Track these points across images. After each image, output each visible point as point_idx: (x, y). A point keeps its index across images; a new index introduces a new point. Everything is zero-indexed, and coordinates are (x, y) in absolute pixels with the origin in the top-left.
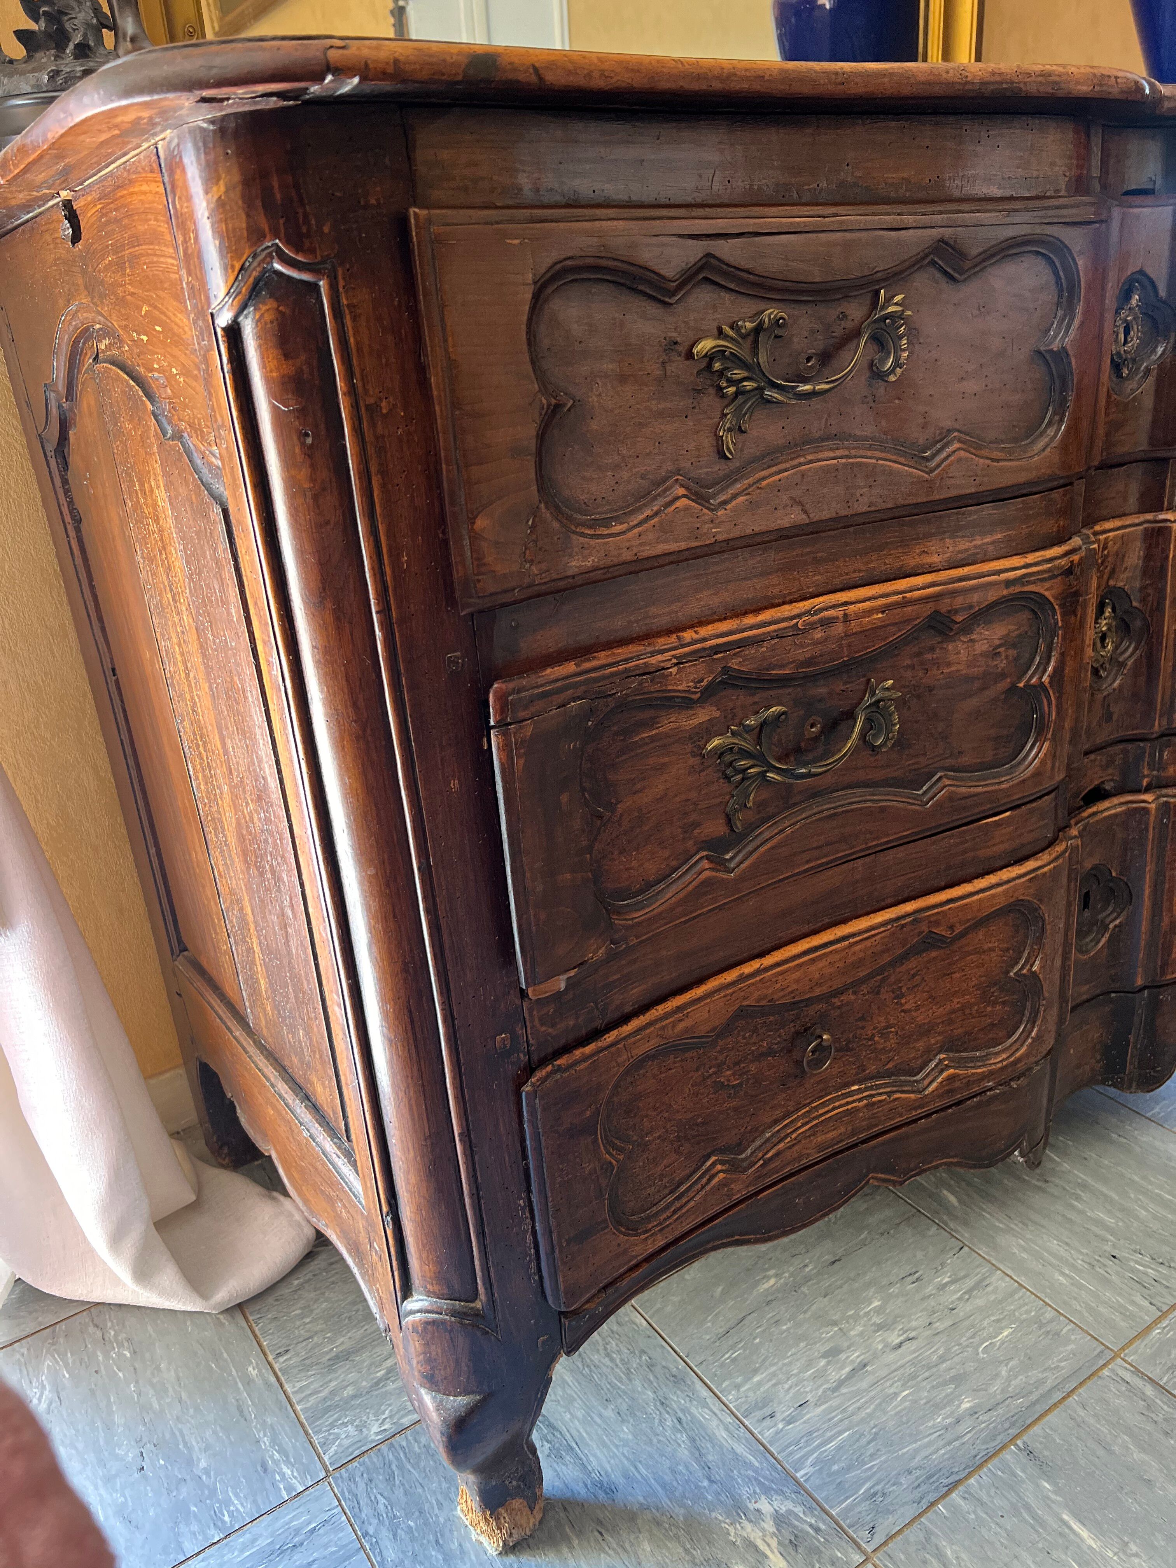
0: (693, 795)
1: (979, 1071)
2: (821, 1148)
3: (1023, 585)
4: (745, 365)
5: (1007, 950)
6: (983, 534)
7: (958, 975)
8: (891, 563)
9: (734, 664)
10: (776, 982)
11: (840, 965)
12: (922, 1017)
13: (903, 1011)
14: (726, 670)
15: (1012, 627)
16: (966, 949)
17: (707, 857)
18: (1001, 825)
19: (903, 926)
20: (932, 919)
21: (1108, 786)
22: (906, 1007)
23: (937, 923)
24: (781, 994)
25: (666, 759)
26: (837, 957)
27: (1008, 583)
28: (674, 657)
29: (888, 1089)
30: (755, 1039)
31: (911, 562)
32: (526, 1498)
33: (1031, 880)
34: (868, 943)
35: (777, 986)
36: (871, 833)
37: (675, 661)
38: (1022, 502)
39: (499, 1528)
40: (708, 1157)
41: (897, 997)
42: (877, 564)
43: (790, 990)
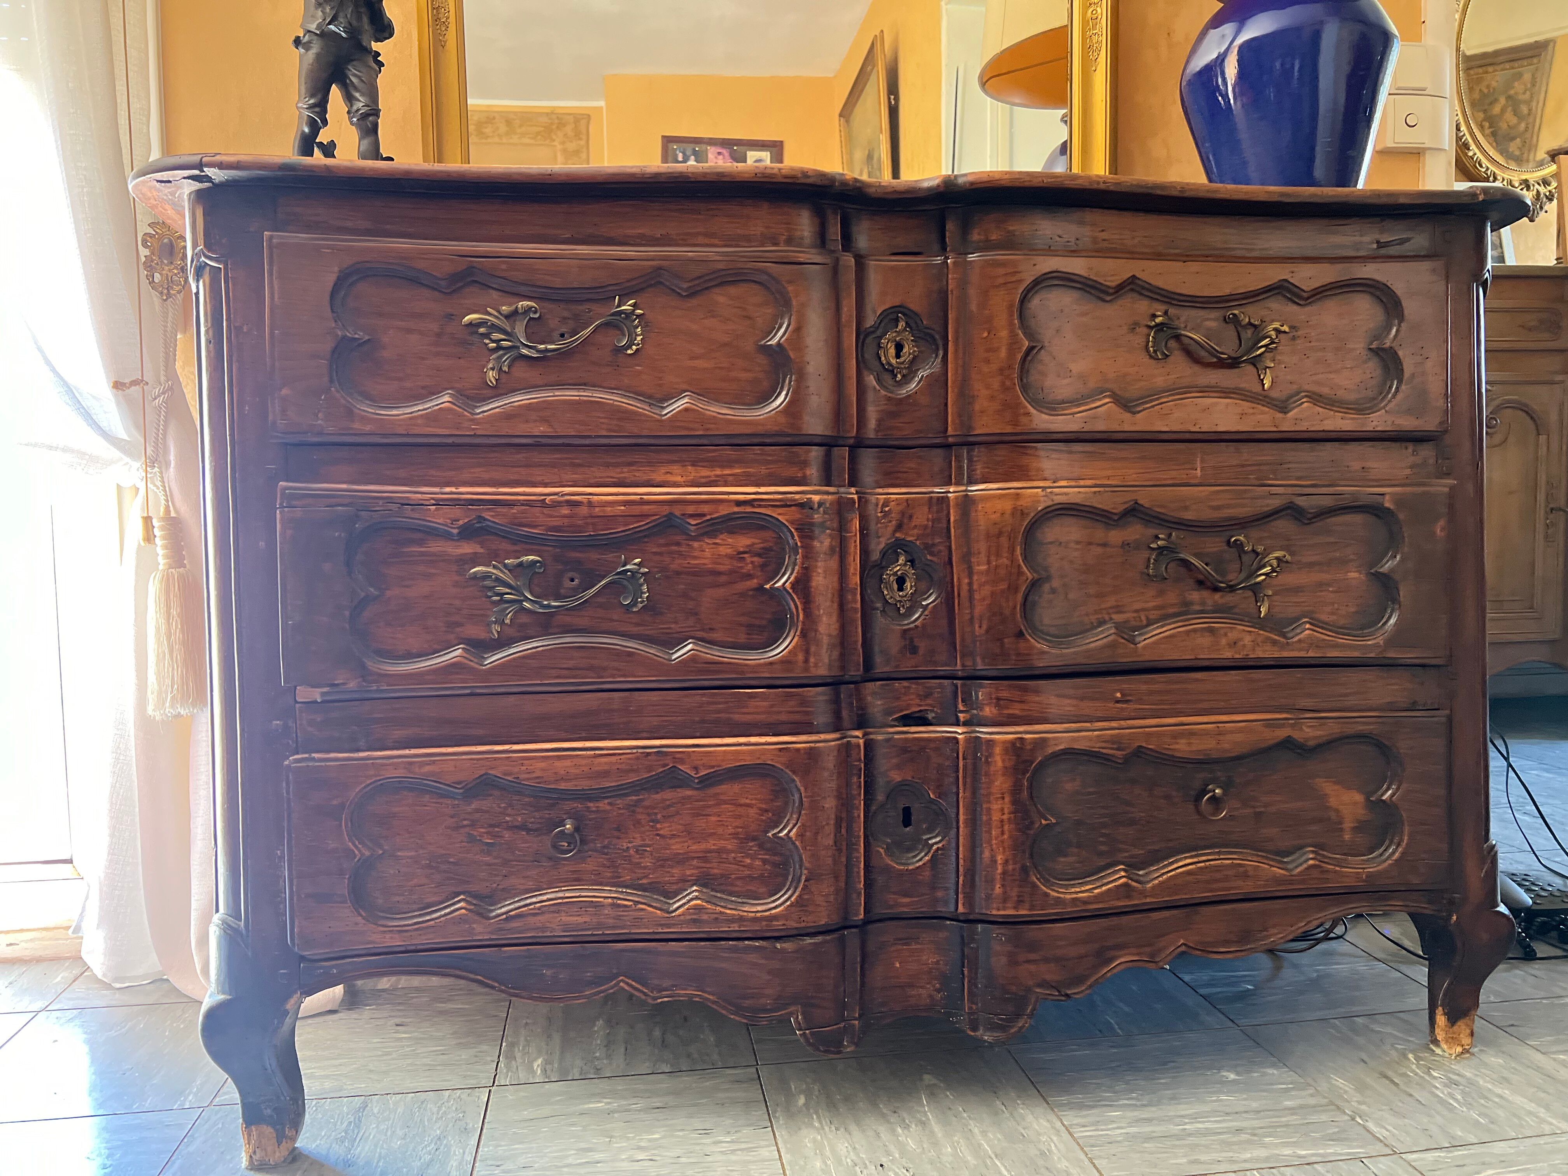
0: (457, 603)
1: (728, 911)
2: (566, 927)
3: (753, 506)
4: (504, 332)
5: (766, 811)
6: (722, 467)
7: (713, 819)
8: (641, 476)
9: (486, 515)
10: (522, 765)
11: (586, 769)
12: (677, 847)
13: (658, 835)
14: (481, 519)
15: (756, 541)
16: (722, 797)
17: (463, 648)
18: (755, 697)
19: (649, 754)
20: (678, 756)
21: (930, 716)
22: (661, 832)
23: (682, 760)
24: (527, 776)
25: (433, 571)
26: (584, 762)
27: (739, 503)
28: (433, 499)
29: (637, 899)
30: (509, 811)
31: (658, 477)
32: (277, 1131)
33: (780, 750)
34: (613, 759)
35: (524, 768)
36: (619, 670)
37: (433, 502)
38: (759, 449)
39: (249, 1144)
40: (458, 894)
41: (653, 821)
42: (626, 473)
43: (534, 775)
